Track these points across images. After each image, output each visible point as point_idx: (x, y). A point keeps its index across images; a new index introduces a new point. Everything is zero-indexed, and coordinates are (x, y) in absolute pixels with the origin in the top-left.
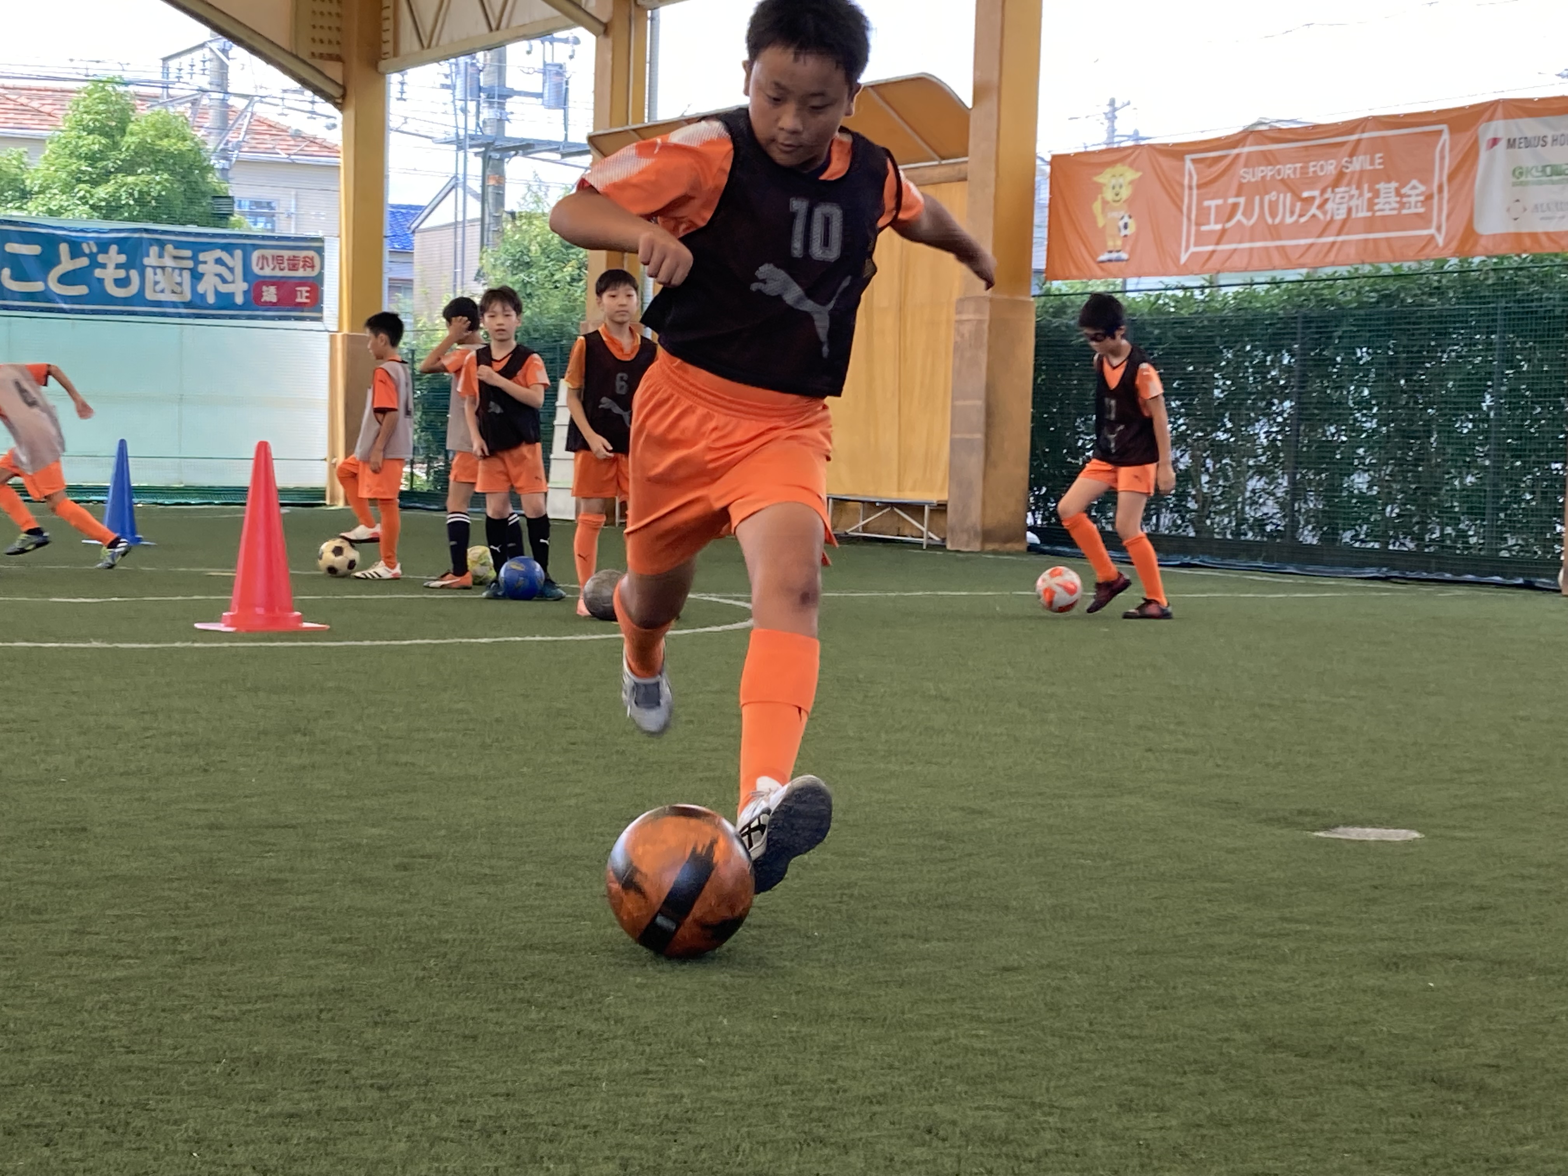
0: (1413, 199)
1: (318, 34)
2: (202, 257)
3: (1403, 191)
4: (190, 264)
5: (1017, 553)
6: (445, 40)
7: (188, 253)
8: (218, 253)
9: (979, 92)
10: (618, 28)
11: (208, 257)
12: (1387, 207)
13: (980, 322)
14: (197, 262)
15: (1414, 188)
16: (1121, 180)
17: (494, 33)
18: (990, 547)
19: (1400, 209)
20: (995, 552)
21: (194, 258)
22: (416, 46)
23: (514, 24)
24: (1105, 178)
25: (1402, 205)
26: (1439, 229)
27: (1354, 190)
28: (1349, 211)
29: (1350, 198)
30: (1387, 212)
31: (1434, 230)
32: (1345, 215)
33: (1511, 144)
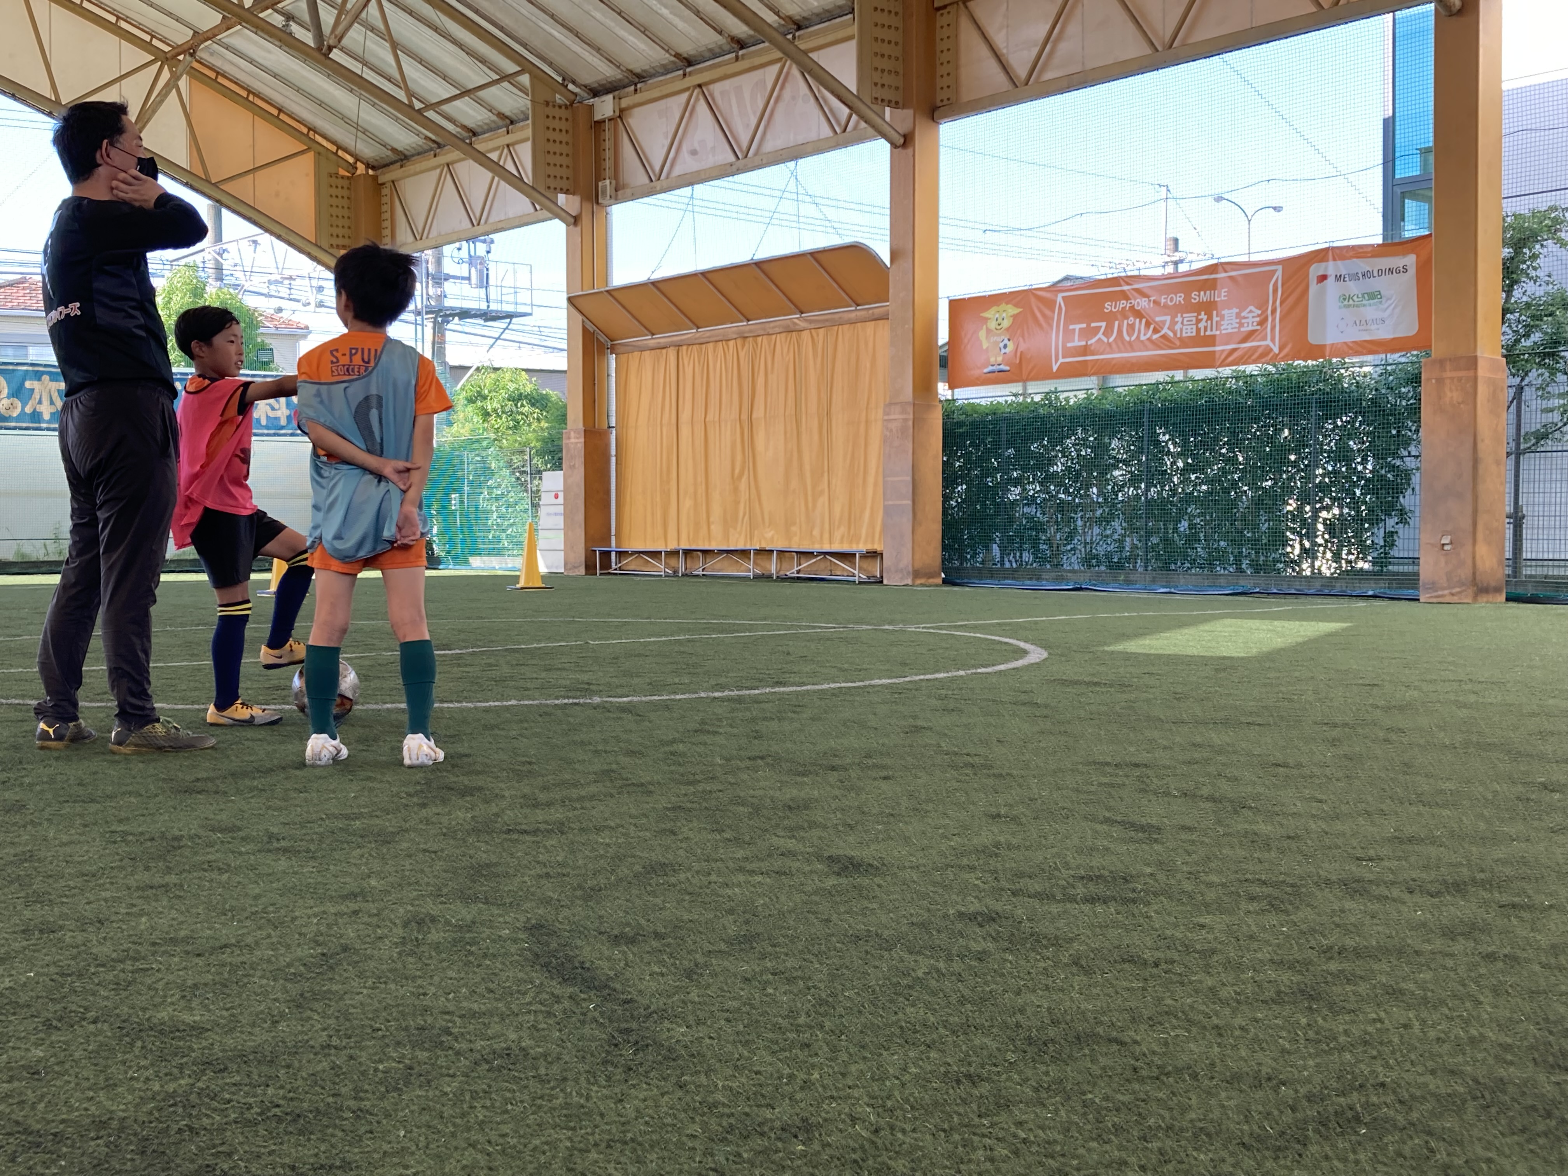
0: (1250, 320)
1: (335, 231)
3: (1243, 314)
5: (937, 585)
6: (434, 233)
9: (894, 255)
10: (586, 219)
12: (1230, 327)
13: (906, 420)
15: (1251, 311)
16: (1004, 315)
17: (476, 228)
18: (918, 582)
19: (1239, 328)
20: (922, 585)
22: (411, 238)
23: (491, 220)
24: (991, 314)
25: (1241, 325)
26: (1273, 340)
27: (1203, 316)
28: (1198, 330)
29: (1199, 321)
30: (1230, 331)
31: (1268, 342)
32: (1194, 334)
33: (1338, 278)
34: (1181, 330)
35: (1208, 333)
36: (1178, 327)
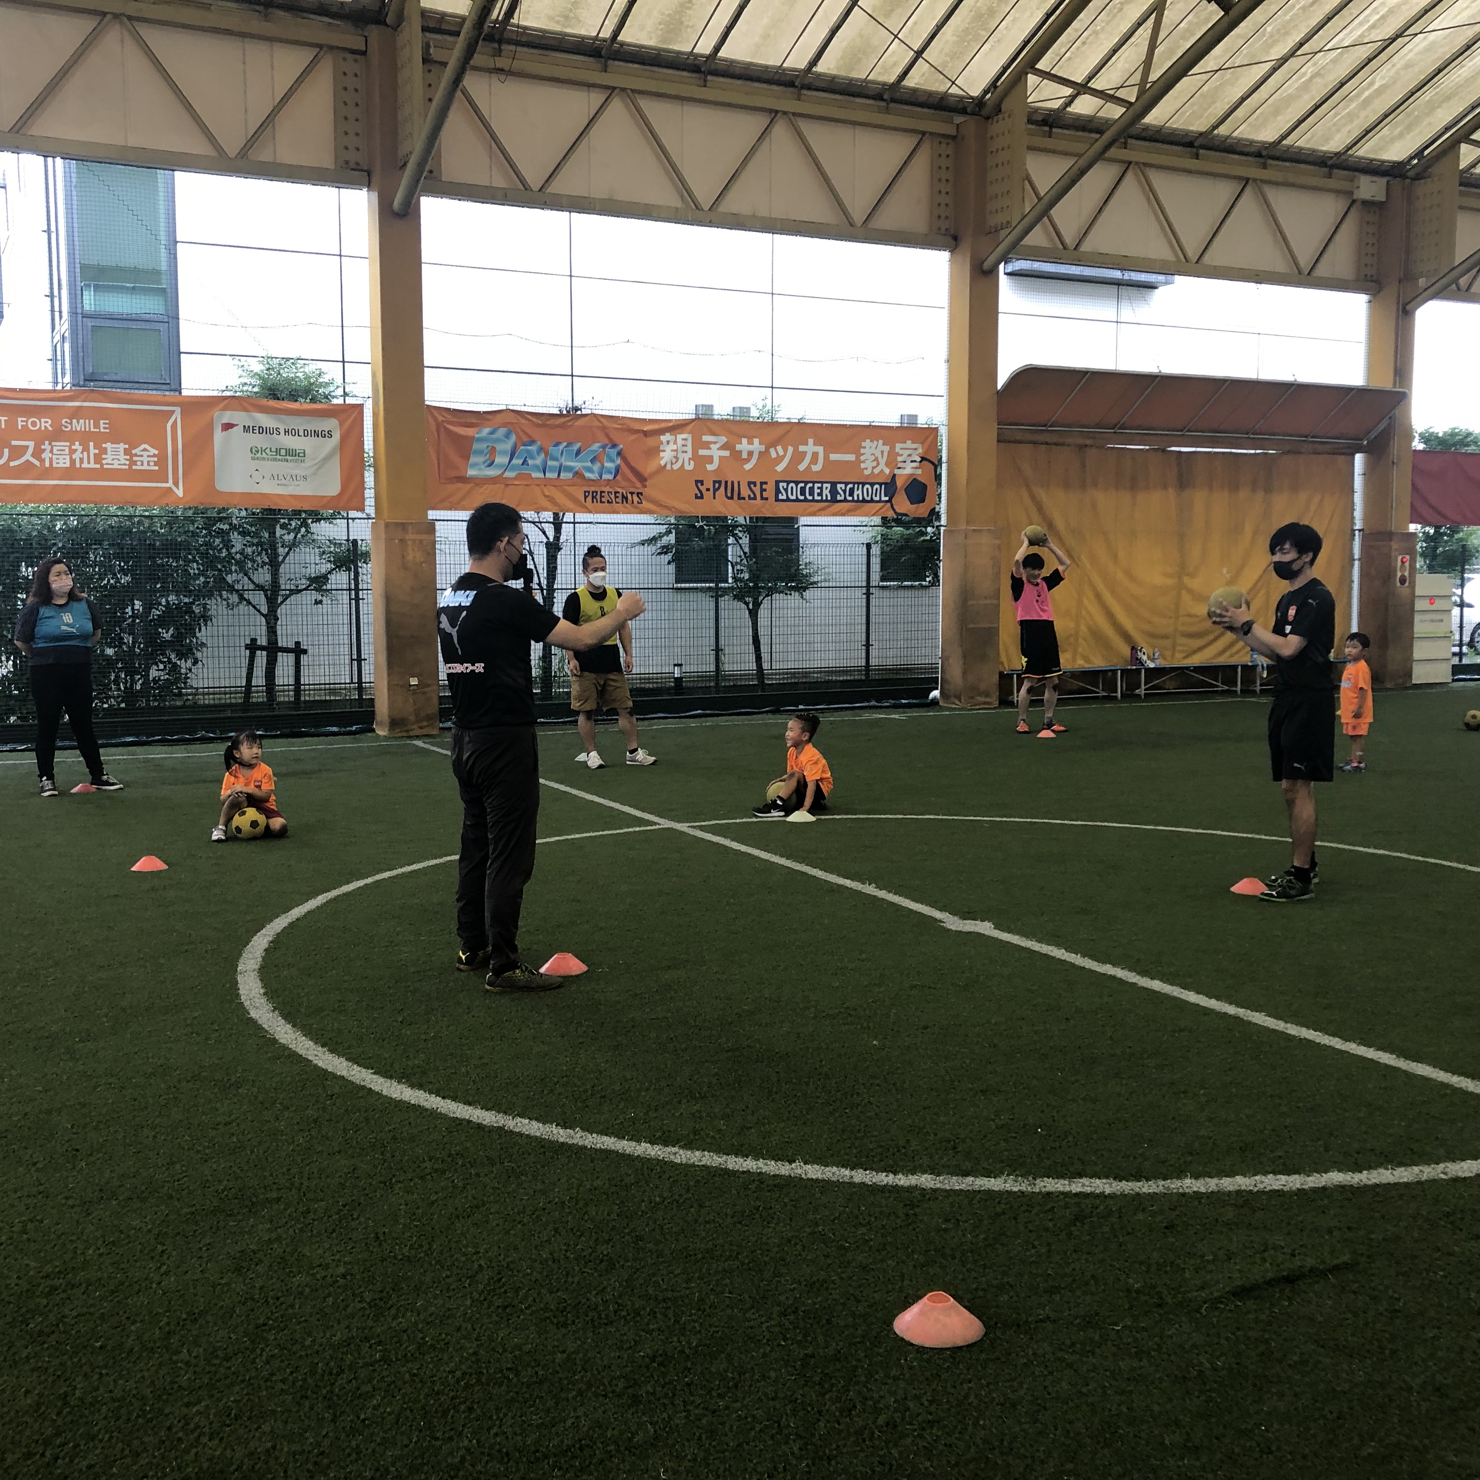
0: (145, 459)
3: (134, 451)
12: (116, 462)
15: (145, 450)
19: (130, 466)
25: (133, 463)
26: (176, 484)
27: (77, 446)
28: (73, 461)
29: (72, 452)
30: (116, 466)
31: (170, 484)
32: (68, 465)
33: (246, 429)
34: (51, 460)
35: (85, 465)
36: (46, 455)
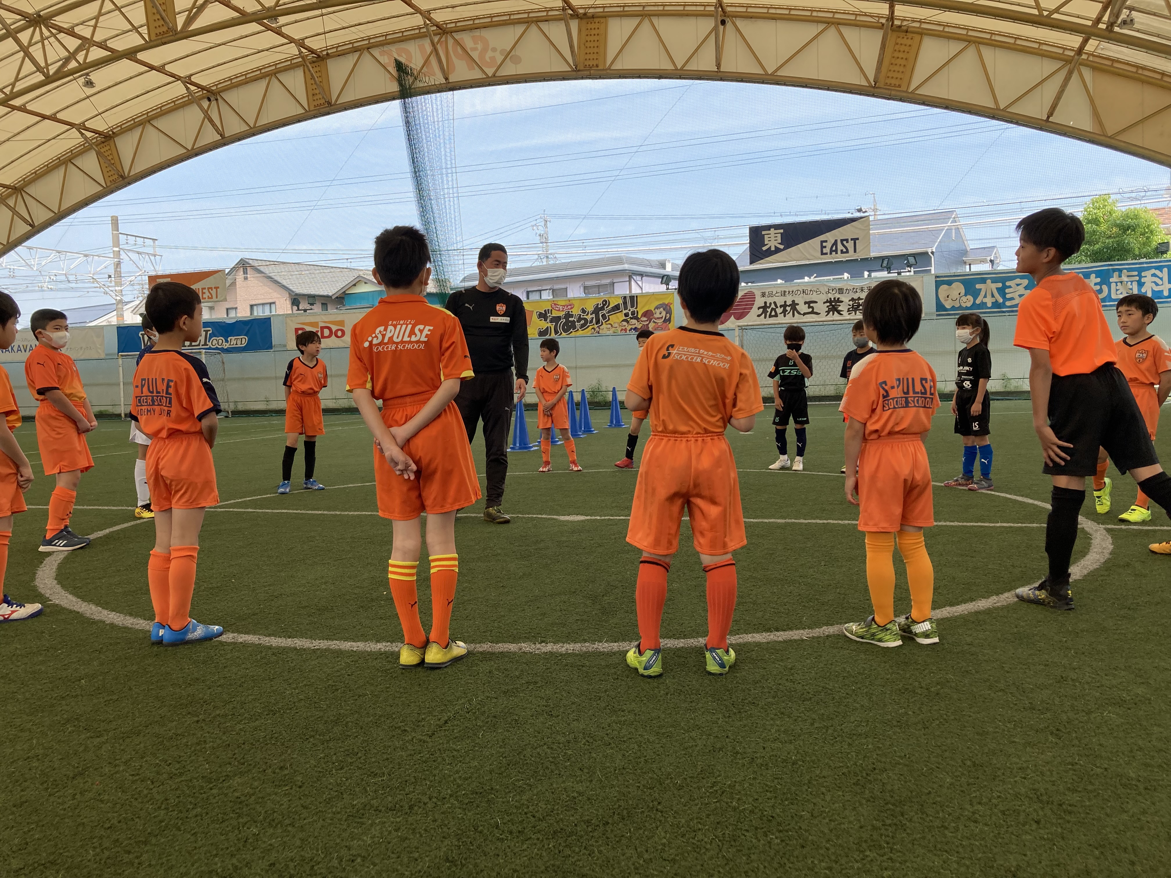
2: (1143, 274)
4: (1137, 278)
7: (1136, 273)
8: (1153, 271)
11: (1148, 273)
14: (1140, 277)
21: (1140, 276)
